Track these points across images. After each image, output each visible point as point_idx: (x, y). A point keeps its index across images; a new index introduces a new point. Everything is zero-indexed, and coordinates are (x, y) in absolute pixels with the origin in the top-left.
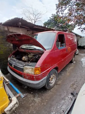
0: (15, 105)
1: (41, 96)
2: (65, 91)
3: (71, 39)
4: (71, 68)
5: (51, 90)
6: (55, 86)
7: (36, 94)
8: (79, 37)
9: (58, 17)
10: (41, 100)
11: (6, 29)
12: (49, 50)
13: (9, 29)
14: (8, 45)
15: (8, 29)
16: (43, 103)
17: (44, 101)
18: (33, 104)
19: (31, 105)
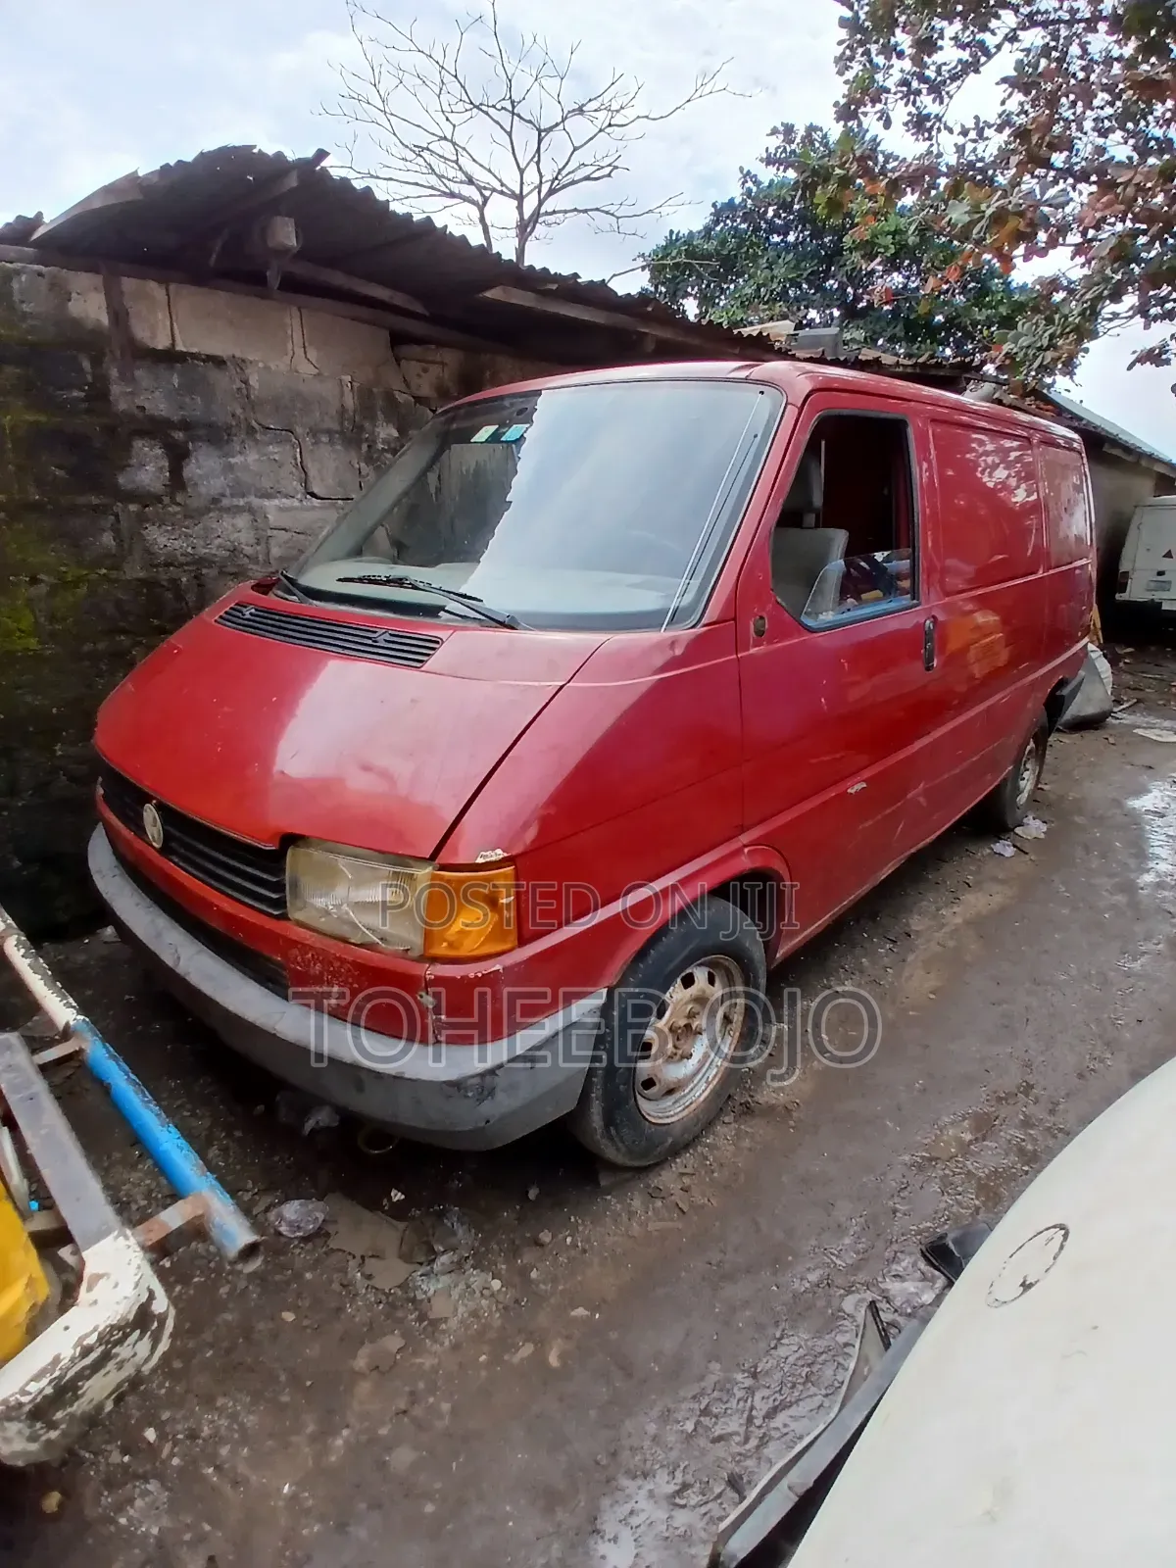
0: (114, 1337)
1: (515, 1252)
2: (843, 1210)
3: (1020, 496)
4: (976, 902)
5: (667, 1178)
6: (724, 1133)
7: (453, 1221)
8: (1146, 486)
9: (867, 173)
10: (508, 1297)
11: (89, 305)
12: (663, 634)
13: (136, 309)
14: (107, 539)
15: (119, 315)
16: (527, 1350)
17: (543, 1319)
18: (393, 1342)
19: (361, 1362)
